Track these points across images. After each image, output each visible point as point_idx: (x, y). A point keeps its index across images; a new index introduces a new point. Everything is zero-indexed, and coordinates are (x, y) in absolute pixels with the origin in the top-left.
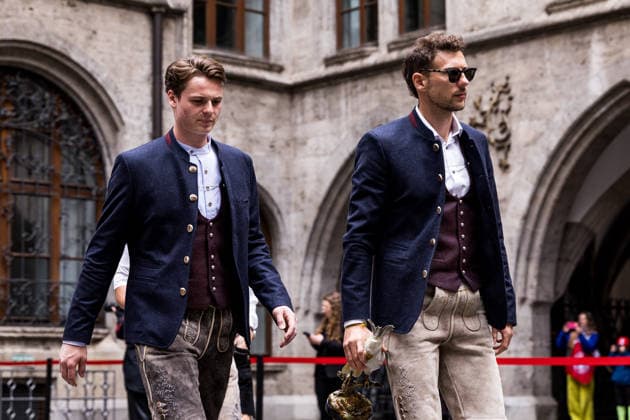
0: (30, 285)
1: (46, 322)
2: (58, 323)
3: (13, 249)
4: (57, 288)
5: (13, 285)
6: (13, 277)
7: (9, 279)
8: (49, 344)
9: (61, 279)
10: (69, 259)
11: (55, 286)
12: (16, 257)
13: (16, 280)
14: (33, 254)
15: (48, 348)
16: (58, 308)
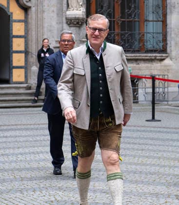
0: (130, 34)
1: (138, 51)
2: (144, 51)
3: (122, 17)
4: (143, 35)
5: (122, 35)
6: (121, 31)
7: (120, 32)
8: (139, 62)
9: (145, 31)
10: (149, 21)
11: (142, 34)
12: (123, 21)
13: (123, 32)
14: (131, 20)
15: (138, 64)
16: (144, 45)
